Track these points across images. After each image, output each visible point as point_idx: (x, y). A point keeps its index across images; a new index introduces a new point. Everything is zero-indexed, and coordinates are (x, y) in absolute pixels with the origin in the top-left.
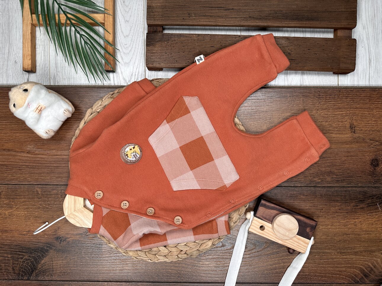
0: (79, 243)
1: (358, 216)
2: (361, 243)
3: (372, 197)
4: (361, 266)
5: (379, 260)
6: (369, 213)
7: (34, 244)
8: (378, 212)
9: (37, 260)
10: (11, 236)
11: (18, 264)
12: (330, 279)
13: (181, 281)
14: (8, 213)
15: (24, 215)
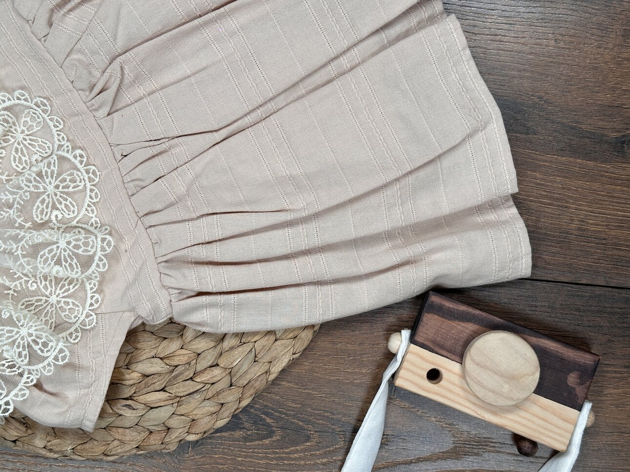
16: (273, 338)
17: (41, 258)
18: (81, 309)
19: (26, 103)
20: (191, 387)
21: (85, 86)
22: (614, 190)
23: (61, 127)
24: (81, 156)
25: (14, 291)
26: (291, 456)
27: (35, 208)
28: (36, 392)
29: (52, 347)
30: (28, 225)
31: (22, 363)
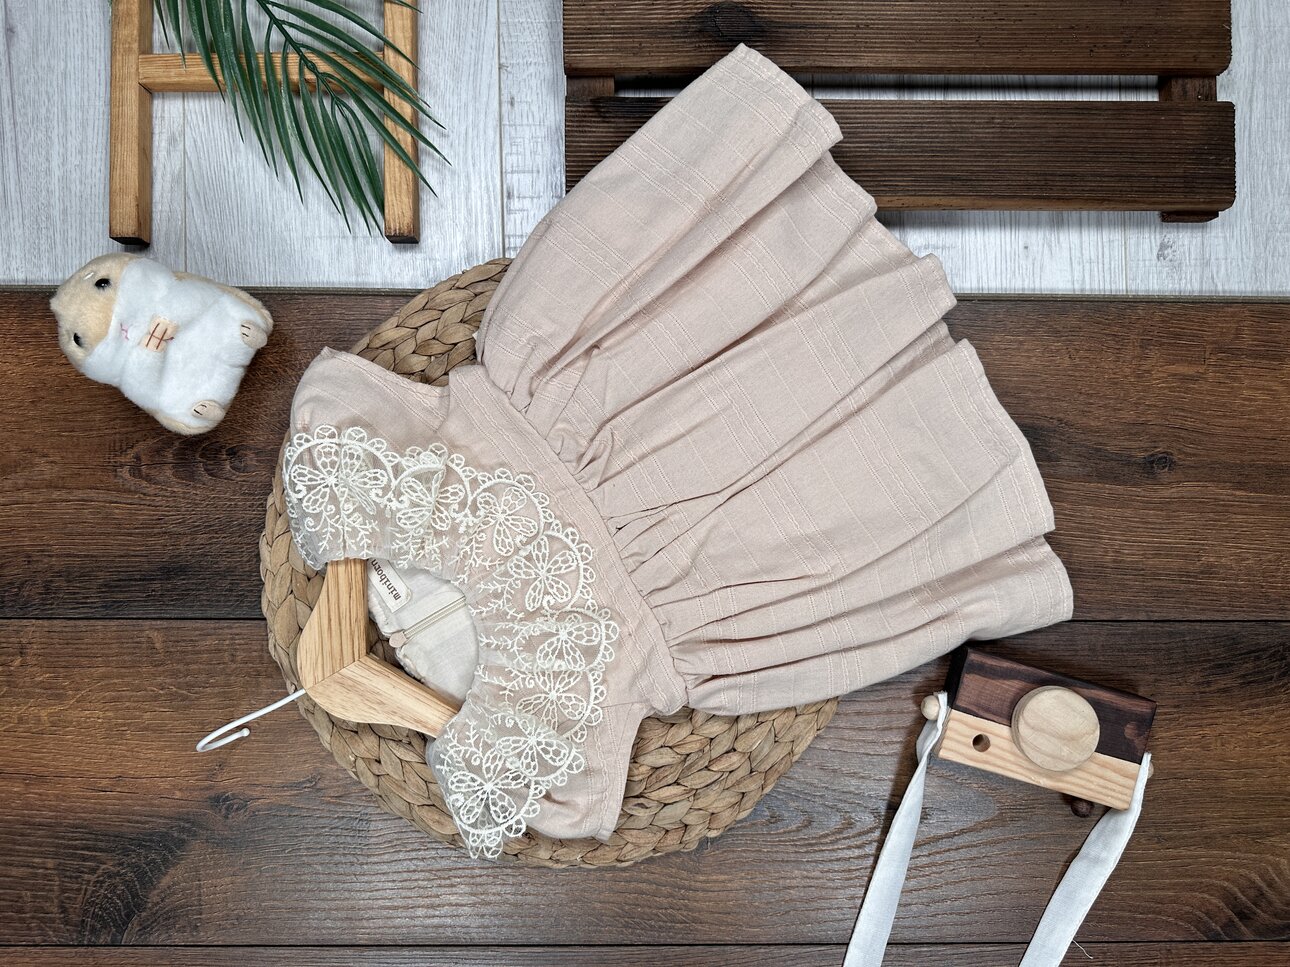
0: (290, 816)
1: (1211, 718)
2: (1224, 805)
3: (1256, 652)
4: (1226, 884)
5: (1284, 861)
6: (1247, 707)
7: (137, 822)
8: (1277, 702)
9: (146, 877)
10: (57, 796)
11: (79, 890)
12: (1124, 926)
13: (635, 939)
14: (50, 715)
15: (102, 723)
16: (793, 714)
17: (541, 652)
18: (585, 704)
19: (507, 481)
20: (708, 777)
21: (573, 457)
22: (1147, 514)
23: (547, 503)
24: (573, 534)
25: (510, 691)
26: (822, 841)
27: (527, 596)
28: (547, 804)
29: (565, 754)
30: (521, 615)
31: (531, 775)
